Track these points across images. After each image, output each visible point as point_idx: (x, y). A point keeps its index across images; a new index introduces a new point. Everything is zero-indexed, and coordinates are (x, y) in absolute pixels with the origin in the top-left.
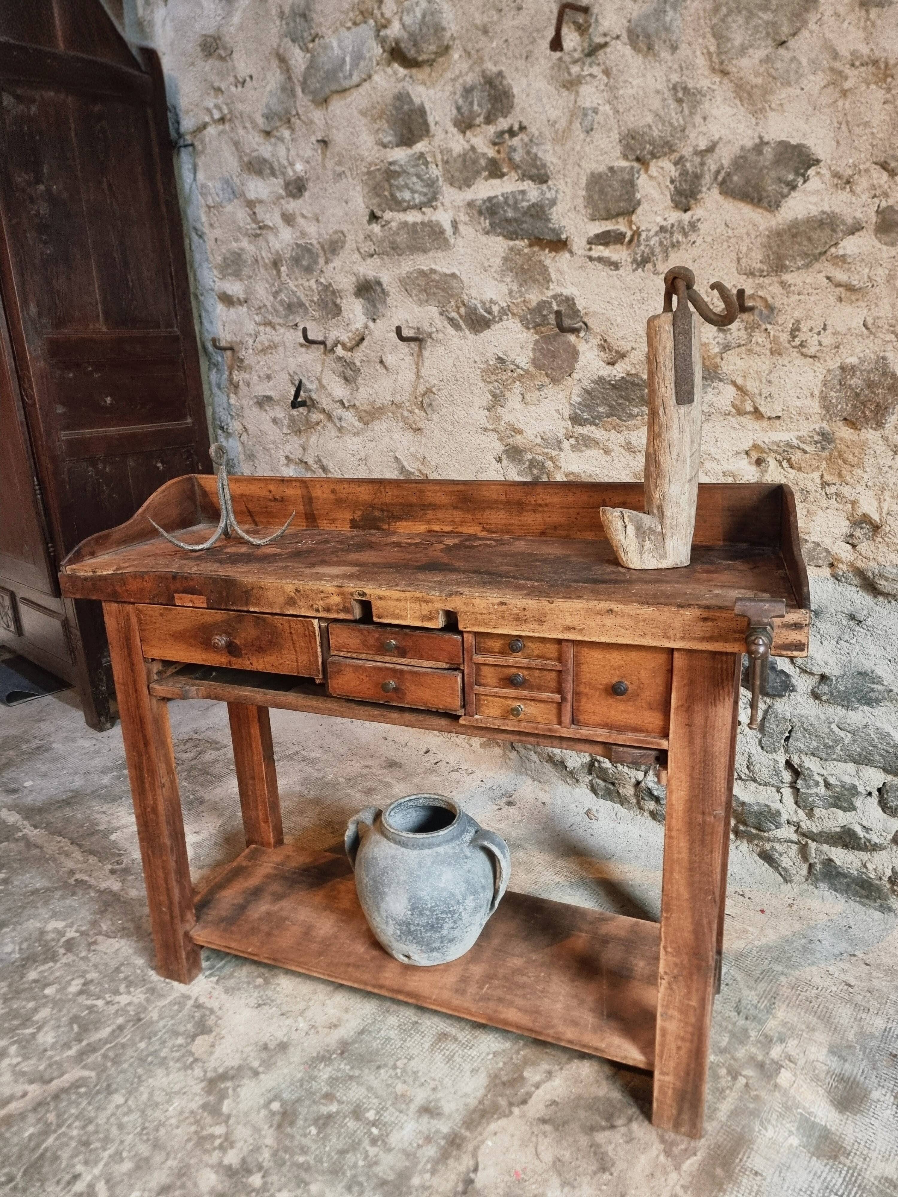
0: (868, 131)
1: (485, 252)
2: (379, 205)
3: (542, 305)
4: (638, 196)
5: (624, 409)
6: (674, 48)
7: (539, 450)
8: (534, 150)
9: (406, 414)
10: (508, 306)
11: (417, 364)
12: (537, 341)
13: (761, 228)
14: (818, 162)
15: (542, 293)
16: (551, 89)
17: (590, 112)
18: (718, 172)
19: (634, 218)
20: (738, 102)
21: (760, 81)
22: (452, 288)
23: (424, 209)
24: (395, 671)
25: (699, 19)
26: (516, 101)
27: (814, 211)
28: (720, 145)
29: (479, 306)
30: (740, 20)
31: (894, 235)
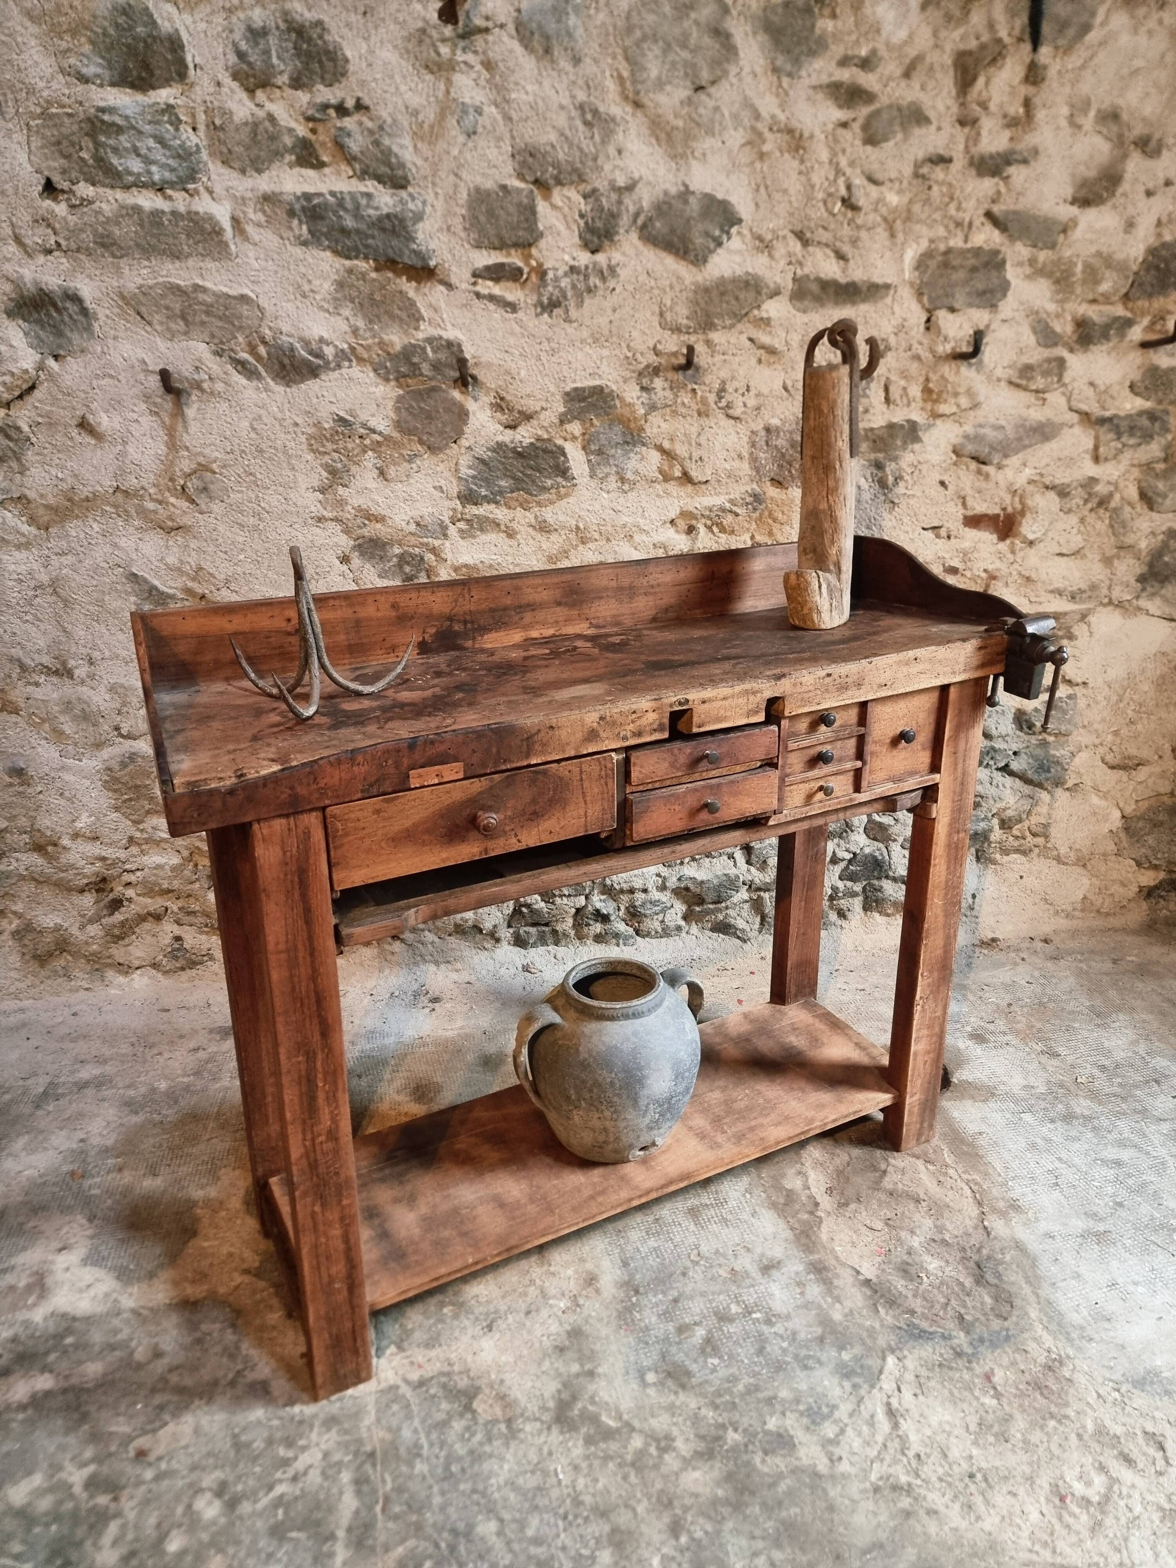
0: (786, 198)
1: (303, 270)
2: (65, 171)
3: (409, 351)
4: (540, 226)
5: (533, 482)
6: (577, 61)
7: (413, 540)
8: (386, 141)
10: (353, 349)
11: (170, 431)
12: (400, 399)
13: (687, 282)
14: (740, 221)
15: (406, 333)
16: (406, 66)
17: (471, 110)
18: (637, 215)
19: (534, 251)
20: (654, 141)
21: (680, 123)
22: (240, 317)
23: (169, 192)
24: (711, 787)
25: (607, 34)
26: (351, 68)
27: (739, 272)
28: (640, 185)
29: (298, 346)
30: (657, 50)
31: (806, 303)
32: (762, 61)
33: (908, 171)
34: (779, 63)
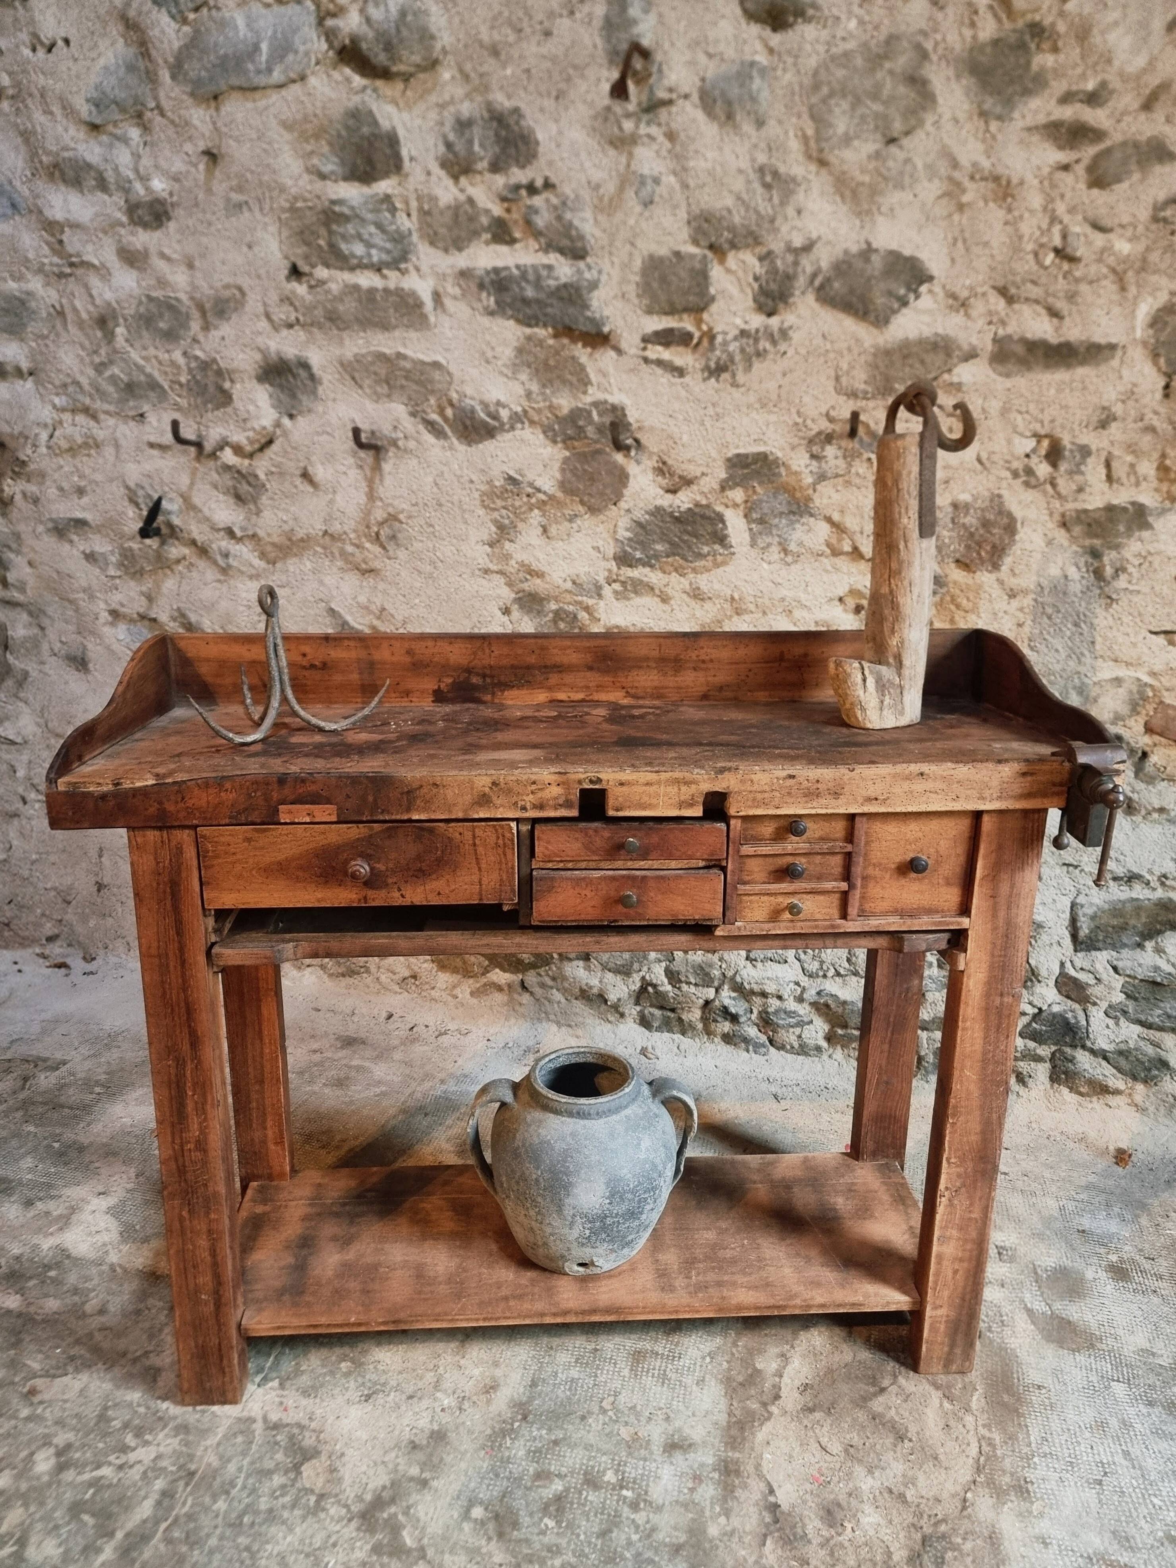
0: (987, 251)
1: (488, 337)
2: (306, 257)
3: (576, 415)
4: (712, 291)
5: (690, 547)
6: (760, 123)
7: (568, 598)
8: (568, 216)
9: (350, 549)
10: (525, 412)
11: (370, 483)
12: (566, 461)
13: (867, 345)
14: (930, 279)
15: (575, 397)
16: (593, 143)
17: (649, 181)
18: (814, 275)
19: (705, 316)
20: (838, 199)
21: (867, 179)
22: (431, 381)
23: (385, 271)
24: (634, 878)
25: (793, 94)
26: (541, 149)
27: (927, 332)
28: (818, 245)
29: (478, 408)
30: (845, 105)
31: (1010, 366)
32: (966, 106)
33: (1144, 214)
34: (986, 107)
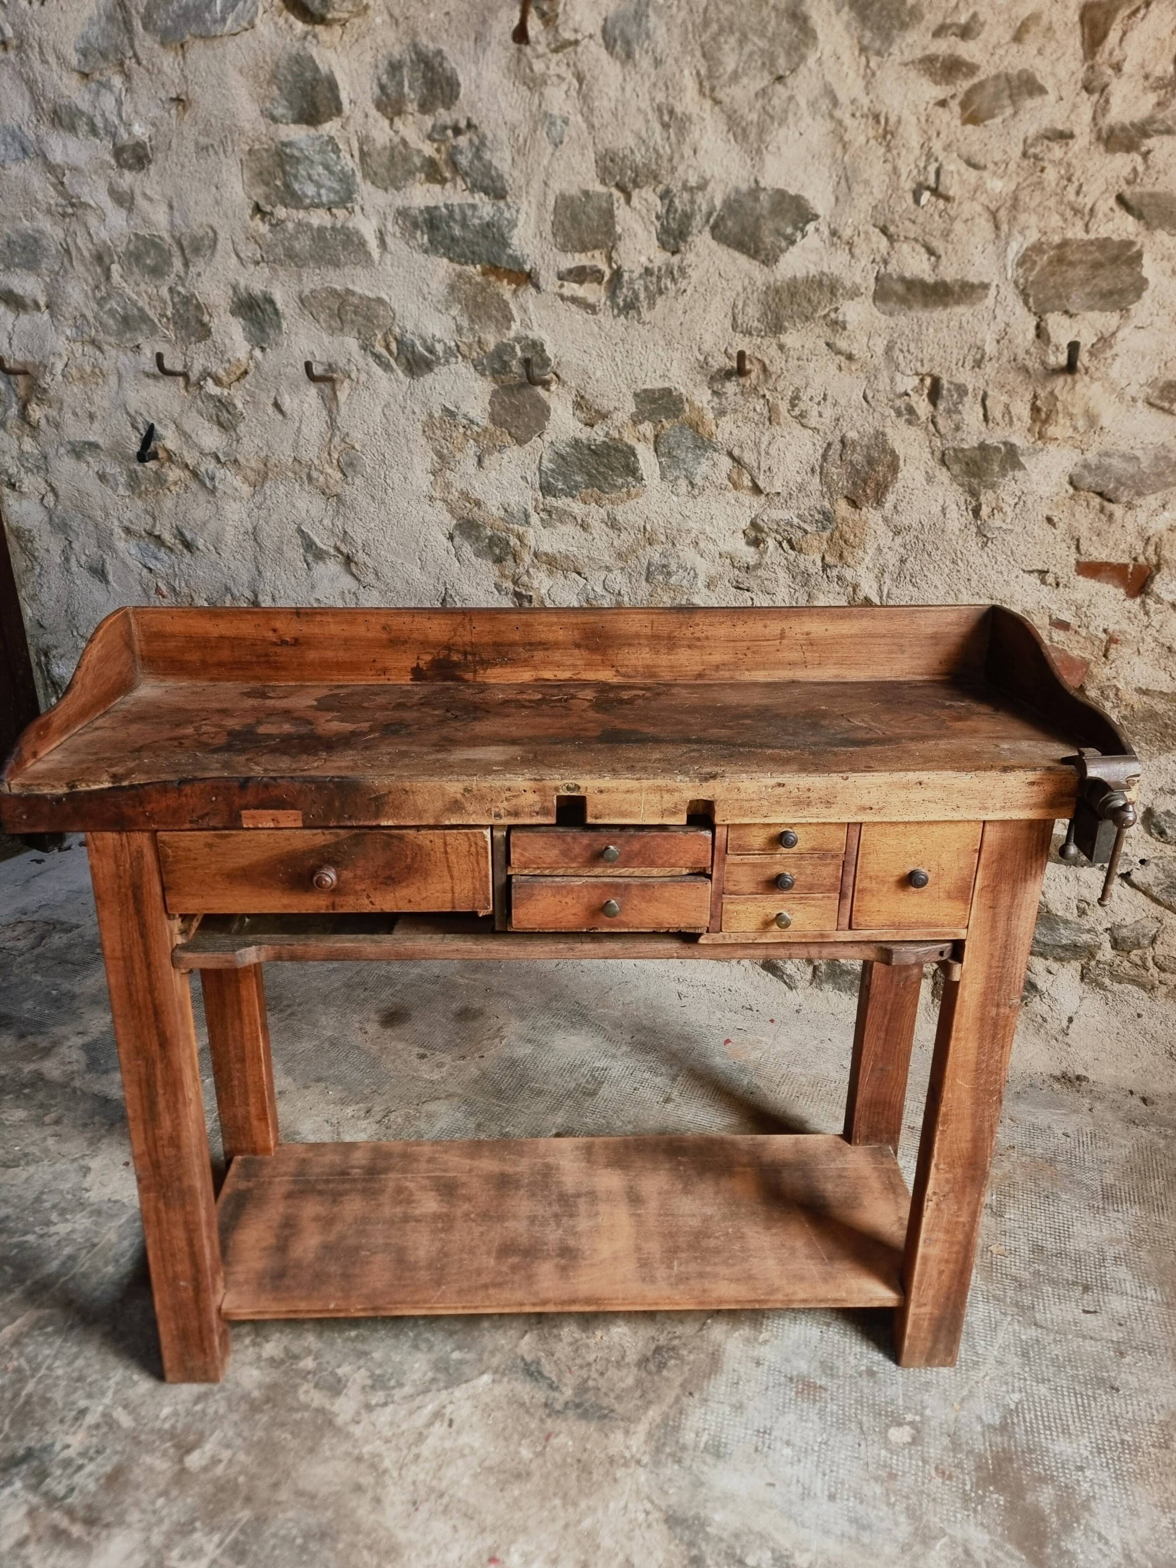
0: (868, 190)
1: (423, 274)
2: (267, 197)
3: (501, 350)
4: (618, 229)
5: (606, 479)
6: (658, 62)
7: (501, 525)
8: (487, 156)
9: (315, 474)
10: (457, 346)
11: (329, 412)
12: (495, 394)
13: (759, 283)
14: (816, 217)
15: (500, 333)
16: (508, 84)
17: (559, 121)
18: (710, 214)
19: (614, 254)
20: (731, 137)
21: (755, 117)
22: (377, 317)
23: (334, 210)
25: (687, 32)
26: (462, 91)
27: (813, 271)
28: (711, 184)
29: (418, 343)
30: (733, 42)
31: (892, 304)
32: (847, 42)
33: (1018, 151)
34: (866, 42)
